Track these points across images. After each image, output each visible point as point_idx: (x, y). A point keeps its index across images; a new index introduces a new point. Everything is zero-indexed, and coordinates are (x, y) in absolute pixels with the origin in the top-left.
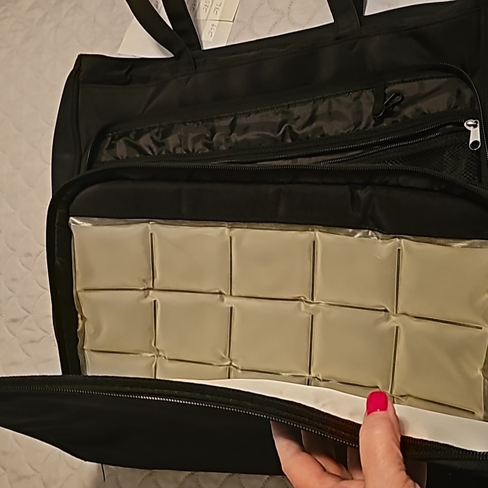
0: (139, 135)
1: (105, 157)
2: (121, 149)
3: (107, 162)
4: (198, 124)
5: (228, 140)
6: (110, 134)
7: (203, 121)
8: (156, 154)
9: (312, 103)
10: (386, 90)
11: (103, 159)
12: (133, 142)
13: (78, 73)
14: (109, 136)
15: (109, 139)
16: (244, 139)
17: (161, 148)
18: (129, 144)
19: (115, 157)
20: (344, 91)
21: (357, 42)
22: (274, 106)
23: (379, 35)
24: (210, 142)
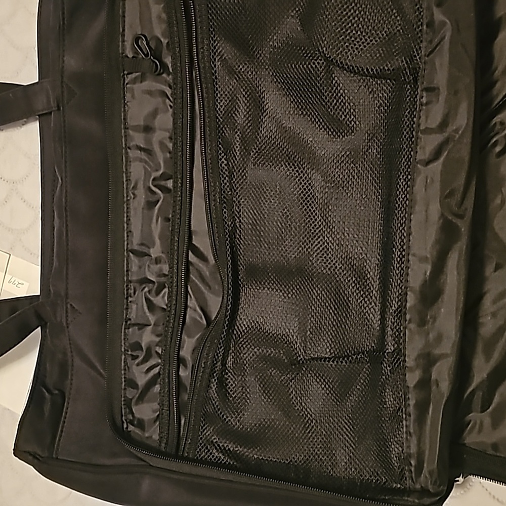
0: (132, 384)
1: (153, 434)
2: (146, 411)
3: (161, 433)
4: (130, 302)
5: (157, 261)
6: (125, 426)
7: (129, 295)
8: (160, 361)
9: (129, 151)
10: (129, 56)
11: (156, 437)
12: (140, 391)
13: (38, 457)
14: (127, 428)
15: (131, 428)
16: (160, 239)
17: (153, 352)
18: (141, 399)
19: (155, 421)
20: (122, 110)
21: (67, 85)
22: (125, 199)
23: (64, 56)
24: (156, 284)
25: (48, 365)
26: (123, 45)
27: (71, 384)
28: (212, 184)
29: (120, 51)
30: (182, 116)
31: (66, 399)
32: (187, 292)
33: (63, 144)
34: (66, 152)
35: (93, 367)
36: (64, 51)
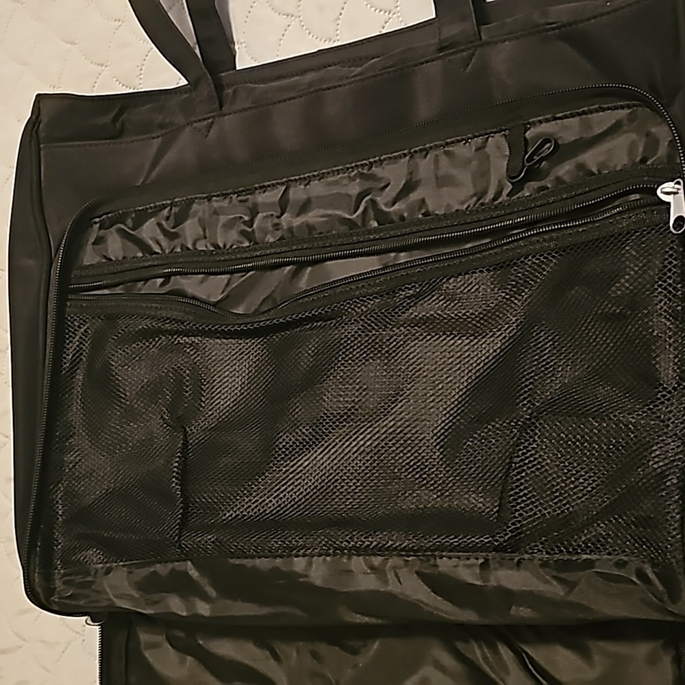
0: (140, 219)
1: (89, 257)
2: (115, 245)
3: (93, 266)
4: (231, 198)
5: (277, 226)
6: (97, 220)
7: (238, 194)
8: (167, 251)
9: (408, 158)
10: (528, 132)
12: (131, 232)
14: (95, 223)
15: (96, 228)
17: (175, 242)
18: (125, 235)
19: (105, 257)
20: (459, 138)
21: (473, 54)
22: (348, 166)
23: (510, 40)
24: (250, 230)
25: (150, 105)
26: (541, 122)
27: (132, 142)
28: (377, 281)
29: (531, 120)
30: (456, 225)
31: (114, 141)
32: (247, 270)
33: (399, 67)
34: (388, 73)
35: (154, 165)
36: (518, 38)
